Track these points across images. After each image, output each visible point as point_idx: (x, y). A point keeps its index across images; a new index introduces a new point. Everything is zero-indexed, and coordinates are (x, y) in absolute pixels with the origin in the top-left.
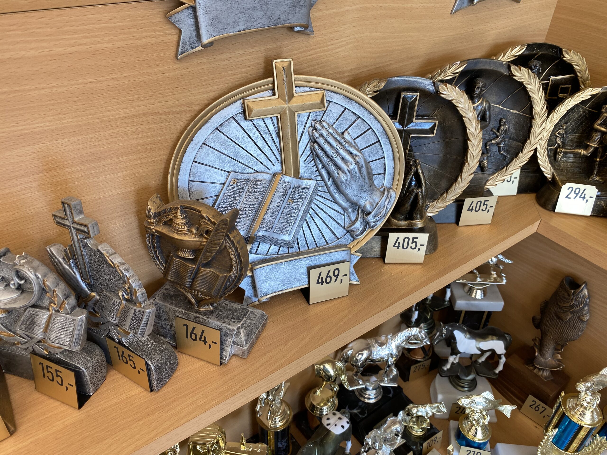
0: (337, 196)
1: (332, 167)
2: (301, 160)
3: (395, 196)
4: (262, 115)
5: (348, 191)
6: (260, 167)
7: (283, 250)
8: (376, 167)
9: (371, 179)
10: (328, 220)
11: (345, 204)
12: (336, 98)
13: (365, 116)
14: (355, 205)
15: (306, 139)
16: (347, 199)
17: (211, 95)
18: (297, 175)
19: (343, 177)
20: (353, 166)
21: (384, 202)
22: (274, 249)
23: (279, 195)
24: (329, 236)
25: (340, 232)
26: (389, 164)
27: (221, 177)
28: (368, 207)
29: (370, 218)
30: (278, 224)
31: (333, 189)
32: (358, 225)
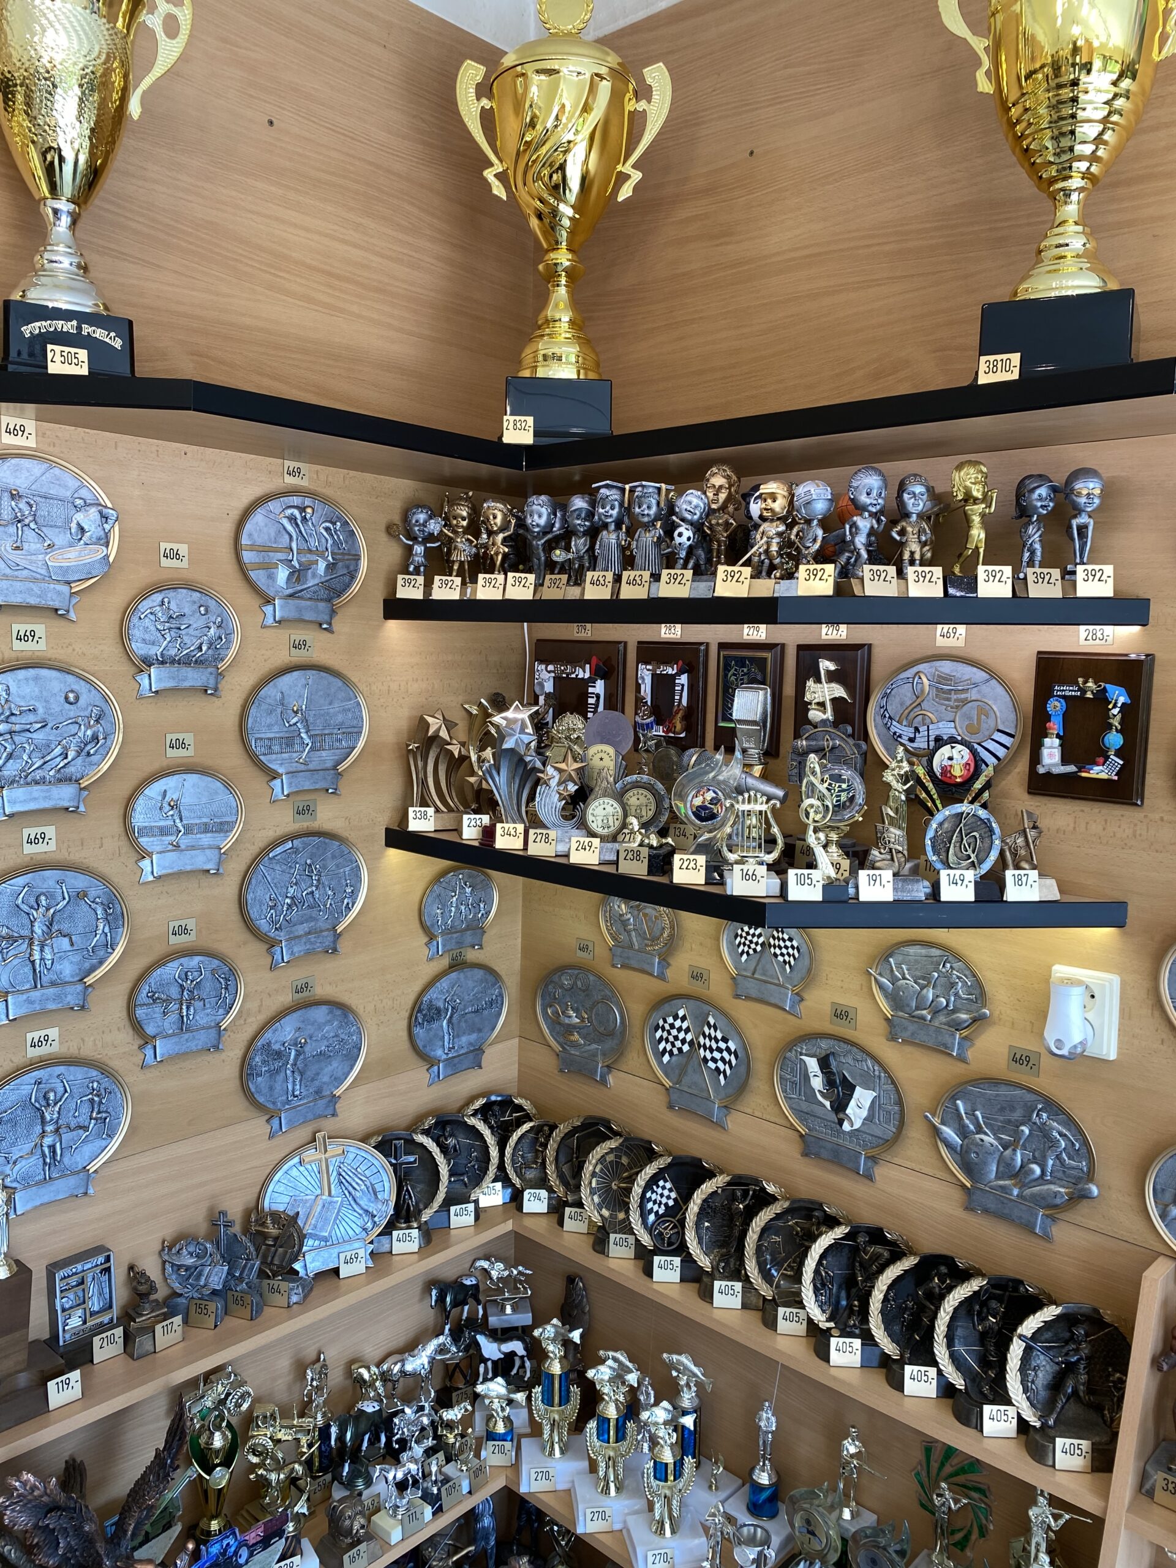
0: (355, 1206)
1: (350, 1189)
2: (332, 1186)
3: (392, 1204)
4: (310, 1162)
5: (361, 1203)
6: (308, 1192)
7: (323, 1243)
8: (378, 1187)
9: (375, 1193)
10: (350, 1223)
11: (361, 1212)
12: (351, 1149)
13: (370, 1158)
14: (366, 1211)
15: (335, 1173)
16: (362, 1208)
17: (283, 1155)
18: (330, 1195)
19: (358, 1194)
20: (363, 1187)
21: (384, 1208)
22: (317, 1243)
23: (319, 1208)
24: (351, 1233)
25: (358, 1230)
26: (387, 1185)
27: (286, 1199)
28: (375, 1213)
29: (376, 1219)
30: (319, 1225)
31: (352, 1202)
32: (370, 1225)
